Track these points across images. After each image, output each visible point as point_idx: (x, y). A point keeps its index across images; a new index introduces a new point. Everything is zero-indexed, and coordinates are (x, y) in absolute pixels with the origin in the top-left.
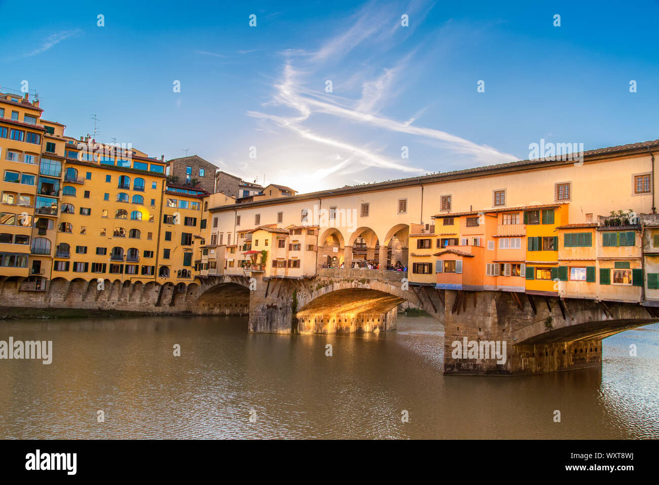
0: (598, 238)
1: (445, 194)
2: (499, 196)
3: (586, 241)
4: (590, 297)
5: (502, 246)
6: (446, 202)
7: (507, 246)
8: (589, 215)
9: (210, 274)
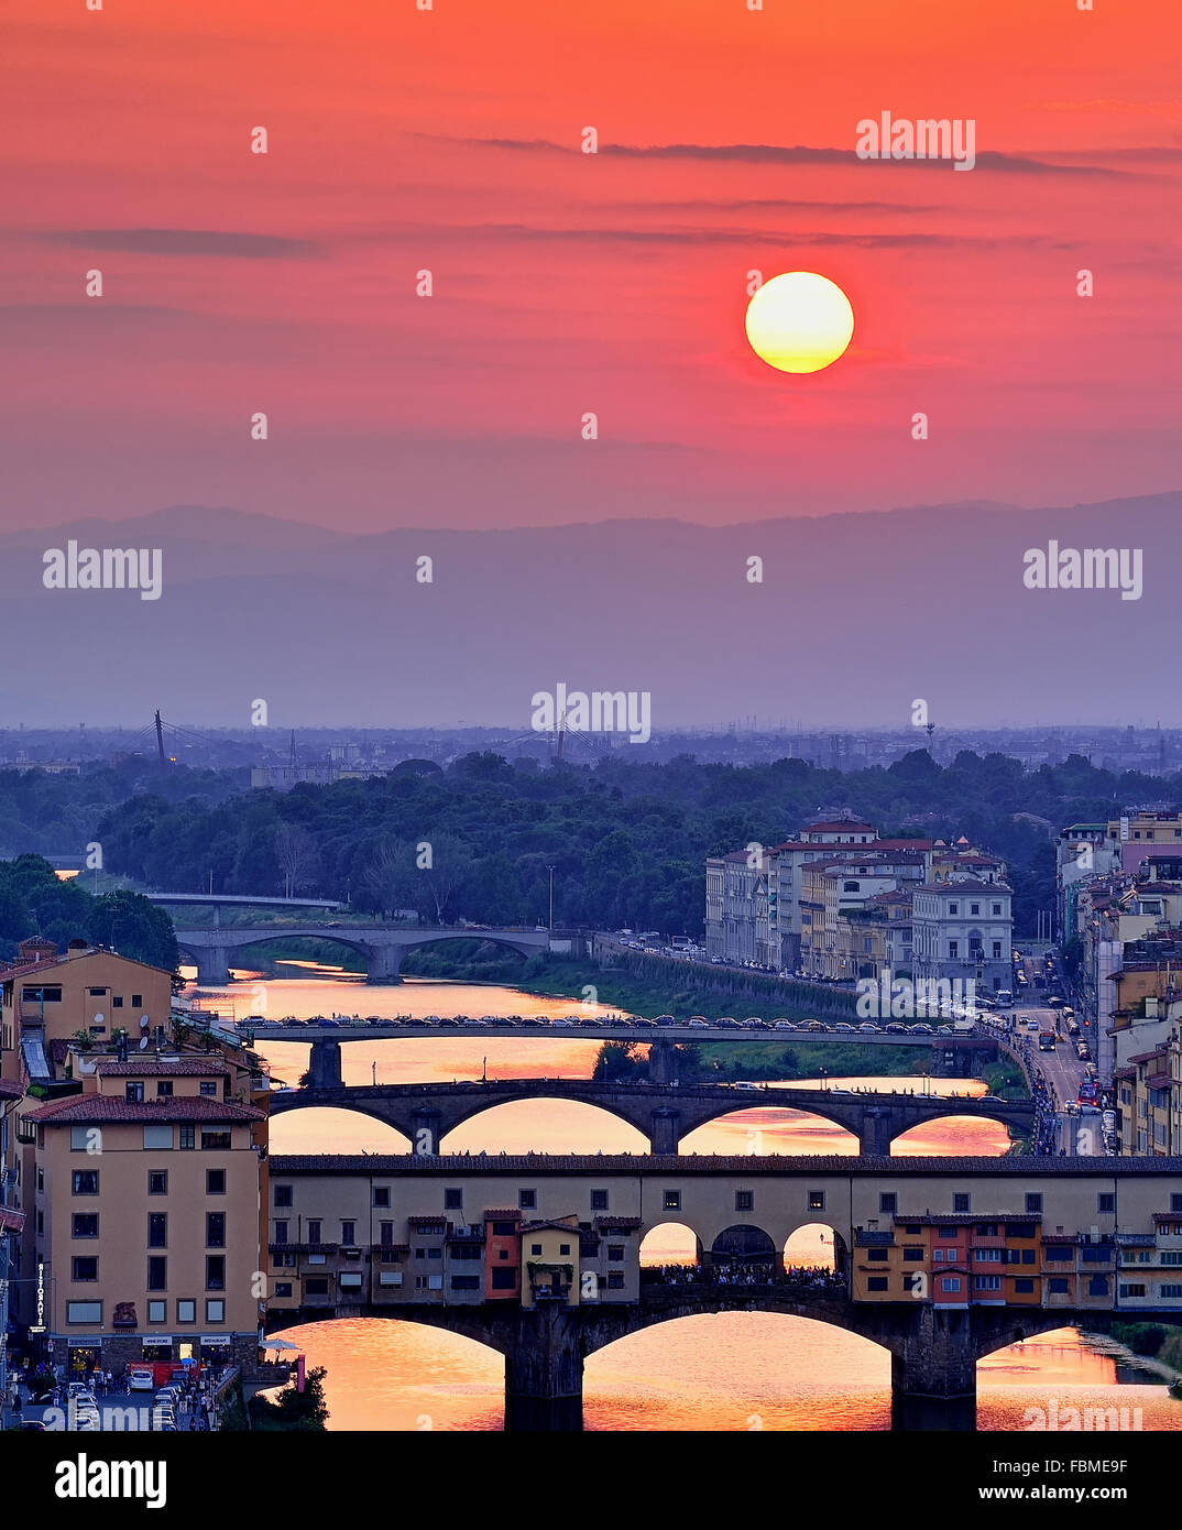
0: (1078, 1254)
1: (887, 1190)
2: (962, 1201)
3: (1068, 1256)
4: (1070, 1306)
5: (978, 1258)
6: (888, 1202)
7: (984, 1258)
8: (1060, 1228)
9: (306, 1304)
